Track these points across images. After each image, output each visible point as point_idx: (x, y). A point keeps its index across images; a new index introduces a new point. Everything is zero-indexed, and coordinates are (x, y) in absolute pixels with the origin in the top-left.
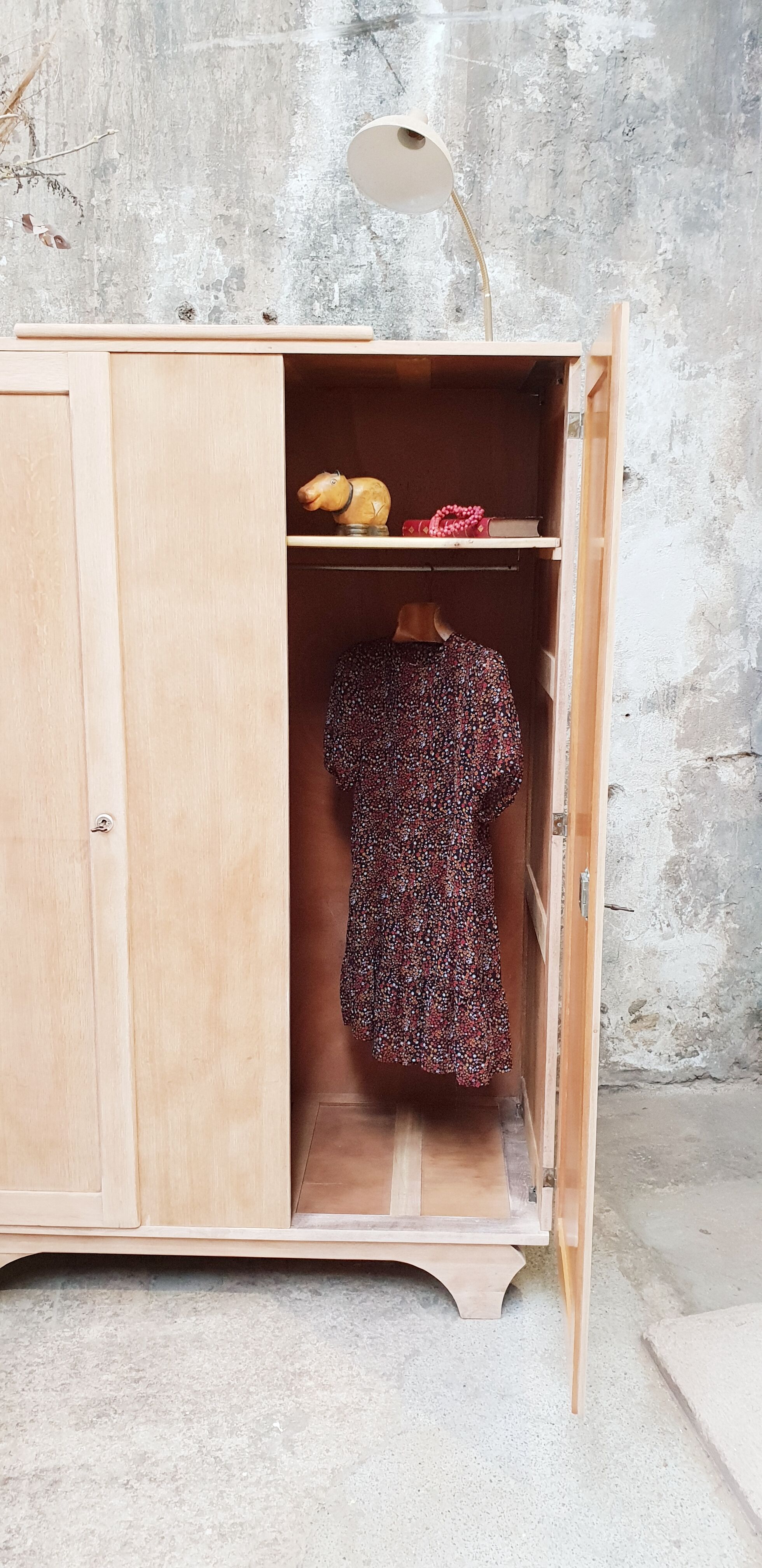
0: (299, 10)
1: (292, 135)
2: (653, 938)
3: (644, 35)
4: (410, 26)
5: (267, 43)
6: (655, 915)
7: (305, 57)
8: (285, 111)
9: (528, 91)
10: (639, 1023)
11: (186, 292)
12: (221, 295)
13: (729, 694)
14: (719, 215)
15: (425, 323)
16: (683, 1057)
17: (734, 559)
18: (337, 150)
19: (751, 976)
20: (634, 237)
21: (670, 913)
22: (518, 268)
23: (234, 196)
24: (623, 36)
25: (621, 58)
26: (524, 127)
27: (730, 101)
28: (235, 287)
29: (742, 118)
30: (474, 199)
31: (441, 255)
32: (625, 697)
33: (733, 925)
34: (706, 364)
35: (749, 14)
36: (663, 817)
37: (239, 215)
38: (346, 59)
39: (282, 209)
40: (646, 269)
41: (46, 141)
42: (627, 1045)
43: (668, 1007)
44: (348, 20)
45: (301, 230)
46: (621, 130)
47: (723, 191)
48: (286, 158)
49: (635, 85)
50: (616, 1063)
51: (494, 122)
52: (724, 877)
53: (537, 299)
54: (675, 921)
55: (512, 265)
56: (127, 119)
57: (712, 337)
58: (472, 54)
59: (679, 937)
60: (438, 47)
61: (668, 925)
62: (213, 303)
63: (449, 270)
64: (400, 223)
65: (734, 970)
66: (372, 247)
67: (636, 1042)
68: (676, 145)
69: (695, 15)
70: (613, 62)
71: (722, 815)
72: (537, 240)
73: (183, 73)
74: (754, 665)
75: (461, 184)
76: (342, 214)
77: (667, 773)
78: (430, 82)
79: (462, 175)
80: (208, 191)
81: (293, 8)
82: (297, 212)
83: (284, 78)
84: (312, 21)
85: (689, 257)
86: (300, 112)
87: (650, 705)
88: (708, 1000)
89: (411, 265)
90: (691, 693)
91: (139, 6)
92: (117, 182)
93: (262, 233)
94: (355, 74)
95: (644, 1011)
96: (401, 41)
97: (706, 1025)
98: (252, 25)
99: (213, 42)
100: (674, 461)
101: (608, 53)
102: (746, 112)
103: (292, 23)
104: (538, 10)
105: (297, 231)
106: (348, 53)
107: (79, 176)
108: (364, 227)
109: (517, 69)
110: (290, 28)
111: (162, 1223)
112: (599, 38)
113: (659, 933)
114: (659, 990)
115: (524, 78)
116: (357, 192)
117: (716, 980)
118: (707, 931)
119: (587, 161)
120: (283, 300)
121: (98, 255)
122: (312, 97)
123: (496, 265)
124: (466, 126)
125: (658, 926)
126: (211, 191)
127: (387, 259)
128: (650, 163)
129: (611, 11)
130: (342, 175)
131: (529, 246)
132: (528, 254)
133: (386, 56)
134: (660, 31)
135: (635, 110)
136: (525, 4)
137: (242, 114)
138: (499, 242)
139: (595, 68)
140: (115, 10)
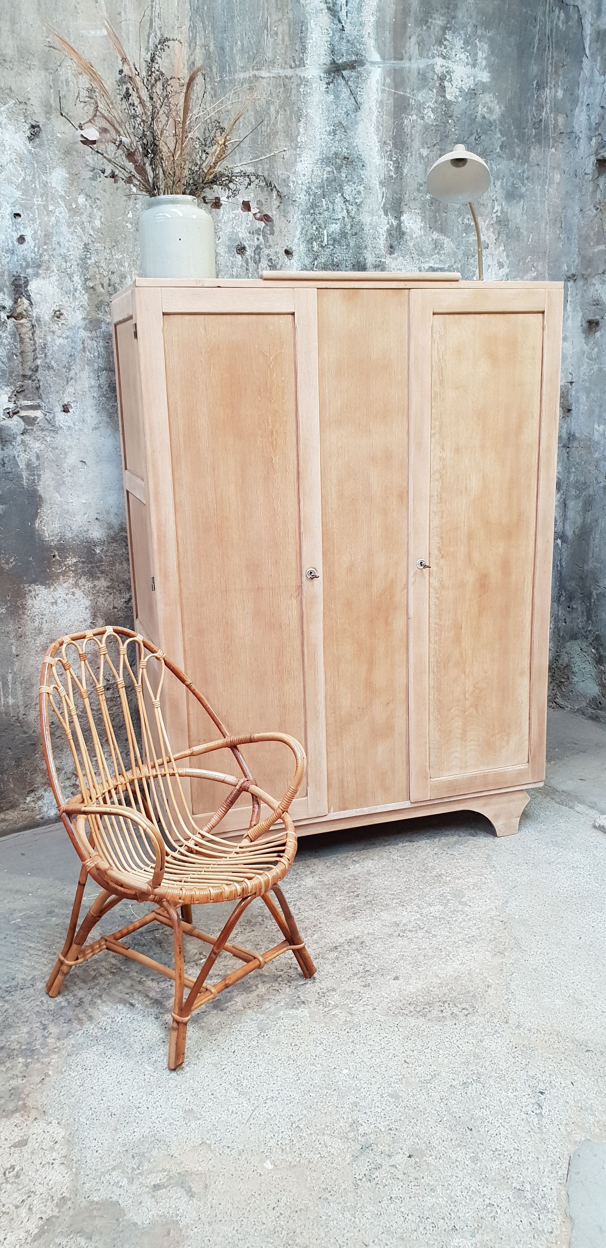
0: (301, 55)
1: (299, 134)
3: (484, 80)
4: (362, 68)
5: (283, 75)
7: (305, 85)
8: (294, 119)
9: (426, 112)
11: (240, 236)
12: (261, 238)
14: (523, 189)
15: (374, 255)
18: (324, 145)
20: (481, 202)
22: (422, 221)
24: (474, 80)
25: (472, 94)
26: (424, 133)
27: (527, 123)
28: (269, 232)
29: (534, 132)
30: (398, 178)
31: (382, 212)
35: (536, 70)
38: (327, 88)
39: (294, 182)
40: (487, 222)
44: (328, 62)
45: (305, 196)
46: (473, 137)
47: (525, 175)
48: (295, 149)
49: (481, 110)
51: (408, 130)
53: (433, 240)
55: (419, 219)
57: (521, 263)
58: (396, 87)
60: (377, 82)
62: (256, 243)
63: (386, 222)
64: (359, 192)
66: (344, 207)
68: (501, 147)
69: (510, 70)
70: (469, 96)
72: (432, 203)
73: (235, 92)
75: (391, 168)
76: (327, 186)
78: (374, 103)
79: (392, 163)
81: (297, 53)
82: (302, 184)
83: (293, 98)
84: (308, 62)
85: (509, 216)
86: (303, 120)
89: (366, 219)
91: (209, 47)
93: (283, 197)
94: (332, 97)
96: (357, 78)
98: (274, 63)
99: (252, 73)
101: (467, 90)
102: (535, 129)
103: (297, 63)
104: (430, 62)
105: (302, 197)
106: (328, 84)
108: (340, 194)
109: (420, 97)
110: (296, 66)
111: (340, 810)
112: (462, 81)
115: (424, 103)
116: (335, 172)
120: (296, 240)
122: (309, 111)
123: (410, 219)
124: (393, 132)
127: (352, 215)
128: (490, 158)
129: (468, 64)
130: (327, 161)
131: (428, 207)
132: (427, 212)
133: (350, 87)
134: (493, 78)
135: (481, 126)
136: (424, 57)
137: (270, 120)
138: (412, 204)
139: (460, 99)
140: (195, 48)
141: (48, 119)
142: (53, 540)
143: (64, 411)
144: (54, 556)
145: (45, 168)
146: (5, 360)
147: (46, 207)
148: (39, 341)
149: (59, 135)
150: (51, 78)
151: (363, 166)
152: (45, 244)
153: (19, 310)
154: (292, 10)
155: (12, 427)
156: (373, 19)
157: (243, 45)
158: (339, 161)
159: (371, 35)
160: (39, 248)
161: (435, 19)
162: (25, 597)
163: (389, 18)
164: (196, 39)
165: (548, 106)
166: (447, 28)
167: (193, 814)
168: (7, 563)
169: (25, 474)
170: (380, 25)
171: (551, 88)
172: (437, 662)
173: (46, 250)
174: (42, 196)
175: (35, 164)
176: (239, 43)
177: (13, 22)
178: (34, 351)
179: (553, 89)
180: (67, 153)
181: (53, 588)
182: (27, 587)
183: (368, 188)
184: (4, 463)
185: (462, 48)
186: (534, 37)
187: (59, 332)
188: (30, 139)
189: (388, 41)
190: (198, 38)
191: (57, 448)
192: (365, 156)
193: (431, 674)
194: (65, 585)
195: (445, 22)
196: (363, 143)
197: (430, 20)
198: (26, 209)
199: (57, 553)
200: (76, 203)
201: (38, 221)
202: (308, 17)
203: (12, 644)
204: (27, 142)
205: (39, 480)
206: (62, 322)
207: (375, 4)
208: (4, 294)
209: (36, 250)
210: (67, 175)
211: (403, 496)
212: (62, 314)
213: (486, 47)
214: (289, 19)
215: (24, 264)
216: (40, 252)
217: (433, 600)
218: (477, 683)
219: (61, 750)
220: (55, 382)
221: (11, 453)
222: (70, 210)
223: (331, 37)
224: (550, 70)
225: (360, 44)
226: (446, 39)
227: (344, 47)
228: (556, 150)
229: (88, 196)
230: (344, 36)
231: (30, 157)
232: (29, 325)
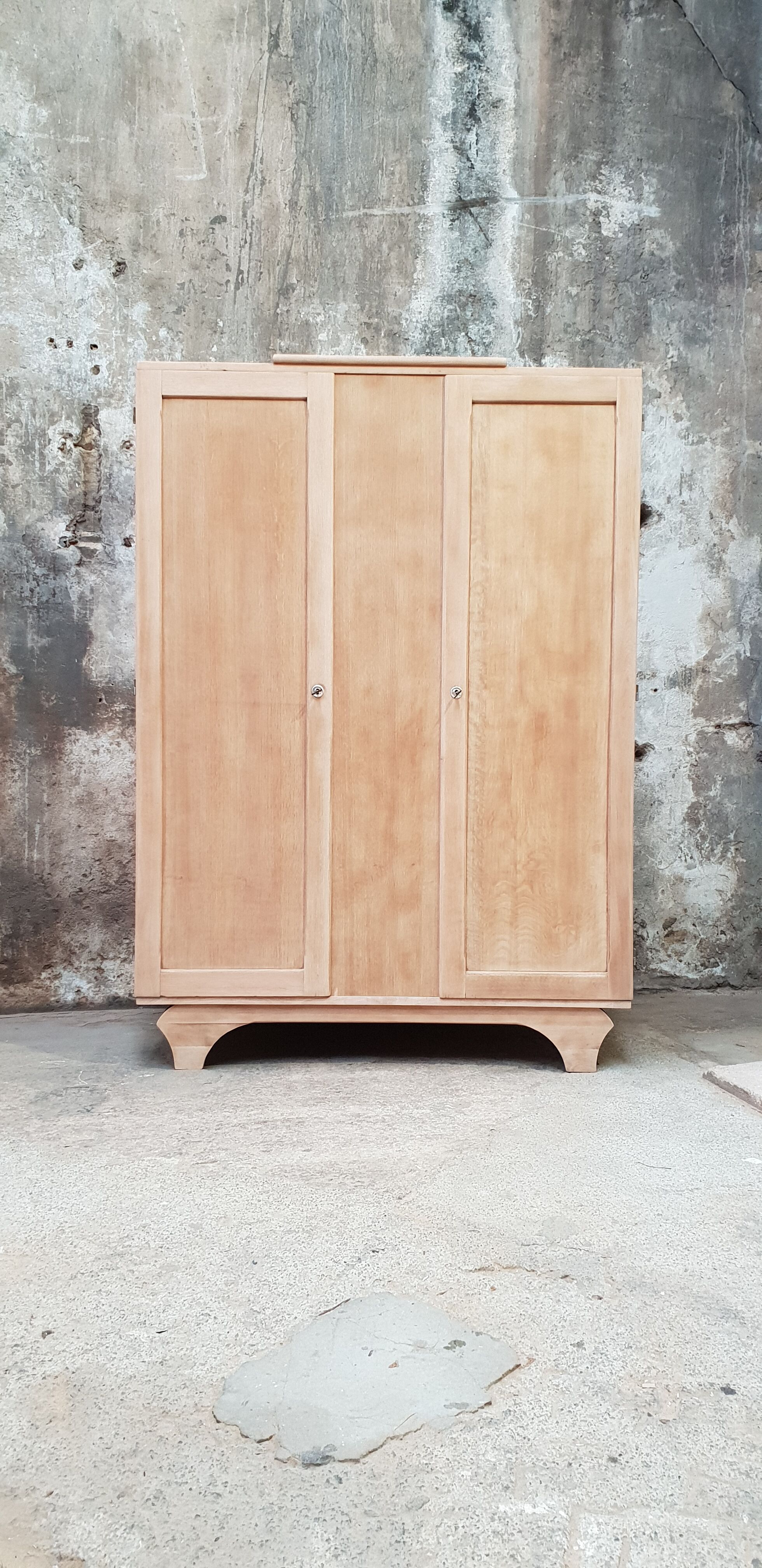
0: (421, 193)
1: (415, 271)
2: (679, 868)
3: (653, 215)
4: (495, 205)
5: (399, 213)
6: (681, 849)
7: (424, 222)
8: (410, 256)
9: (575, 248)
10: (671, 938)
13: (730, 676)
14: (709, 333)
16: (707, 967)
17: (730, 575)
18: (445, 282)
19: (757, 901)
20: (650, 346)
21: (692, 848)
23: (374, 310)
24: (639, 215)
25: (637, 230)
26: (573, 271)
27: (713, 258)
29: (722, 270)
30: (539, 318)
31: (516, 354)
32: (654, 675)
33: (741, 860)
34: (705, 435)
35: (723, 204)
36: (684, 771)
37: (378, 323)
38: (452, 224)
39: (407, 319)
40: (659, 368)
41: (248, 271)
42: (662, 955)
43: (694, 925)
44: (454, 200)
46: (639, 275)
47: (711, 317)
48: (410, 286)
49: (648, 246)
50: (654, 970)
51: (552, 267)
52: (733, 820)
54: (696, 855)
56: (303, 258)
57: (707, 416)
58: (537, 223)
59: (700, 868)
60: (514, 218)
61: (691, 858)
64: (488, 332)
65: (743, 896)
66: (468, 347)
67: (669, 953)
68: (677, 286)
69: (687, 204)
70: (632, 231)
71: (729, 770)
72: (583, 346)
73: (342, 230)
74: (748, 654)
75: (530, 307)
76: (448, 325)
77: (687, 736)
78: (509, 240)
79: (531, 301)
80: (356, 306)
81: (417, 192)
82: (417, 322)
83: (410, 235)
84: (429, 199)
85: (689, 361)
86: (420, 257)
87: (673, 682)
88: (725, 920)
90: (701, 674)
91: (315, 188)
92: (295, 299)
93: (392, 335)
94: (458, 234)
95: (675, 928)
97: (723, 940)
98: (389, 201)
99: (363, 211)
100: (683, 503)
101: (629, 226)
102: (725, 266)
103: (416, 201)
104: (581, 197)
105: (417, 335)
106: (453, 220)
107: (269, 294)
108: (463, 334)
109: (567, 233)
110: (415, 204)
111: (346, 994)
112: (623, 216)
113: (684, 863)
114: (685, 910)
115: (573, 239)
116: (458, 310)
117: (730, 904)
118: (721, 863)
119: (616, 295)
121: (280, 347)
122: (429, 248)
123: (555, 362)
124: (533, 270)
125: (683, 858)
126: (359, 307)
128: (661, 297)
129: (630, 199)
130: (448, 298)
131: (577, 349)
132: (577, 356)
133: (479, 223)
134: (664, 213)
135: (649, 263)
136: (573, 193)
137: (381, 257)
138: (557, 347)
139: (621, 235)
140: (299, 189)
141: (135, 257)
142: (101, 682)
143: (126, 545)
144: (100, 700)
145: (127, 301)
146: (67, 488)
147: (124, 339)
148: (105, 471)
149: (145, 271)
150: (142, 219)
151: (494, 304)
152: (120, 374)
153: (87, 440)
154: (412, 150)
155: (68, 557)
156: (508, 156)
157: (353, 185)
158: (463, 299)
159: (507, 172)
160: (113, 378)
161: (587, 154)
162: (62, 741)
163: (529, 155)
164: (300, 180)
165: (742, 242)
166: (602, 163)
167: (162, 968)
168: (48, 702)
169: (76, 607)
170: (517, 162)
171: (744, 223)
172: (478, 818)
173: (121, 381)
174: (121, 328)
175: (118, 299)
176: (349, 183)
177: (109, 169)
178: (99, 481)
179: (748, 225)
180: (152, 288)
181: (95, 734)
182: (67, 730)
183: (499, 328)
184: (55, 594)
185: (622, 183)
186: (718, 170)
187: (126, 463)
188: (115, 275)
189: (527, 177)
190: (303, 179)
191: (114, 583)
192: (496, 294)
193: (470, 833)
194: (110, 733)
195: (600, 157)
196: (494, 280)
197: (580, 155)
198: (104, 340)
199: (103, 697)
200: (157, 336)
201: (115, 352)
202: (431, 157)
203: (44, 791)
204: (112, 278)
205: (91, 614)
206: (132, 453)
207: (512, 141)
208: (72, 421)
209: (110, 380)
210: (150, 309)
211: (436, 610)
212: (131, 445)
213: (654, 181)
214: (408, 159)
215: (96, 393)
216: (114, 382)
217: (473, 739)
218: (532, 853)
219: (88, 924)
220: (118, 513)
221: (64, 584)
222: (148, 342)
223: (458, 175)
224: (743, 205)
225: (493, 181)
226: (601, 174)
227: (473, 184)
228: (754, 290)
229: (169, 329)
230: (474, 173)
231: (112, 291)
232: (96, 454)
